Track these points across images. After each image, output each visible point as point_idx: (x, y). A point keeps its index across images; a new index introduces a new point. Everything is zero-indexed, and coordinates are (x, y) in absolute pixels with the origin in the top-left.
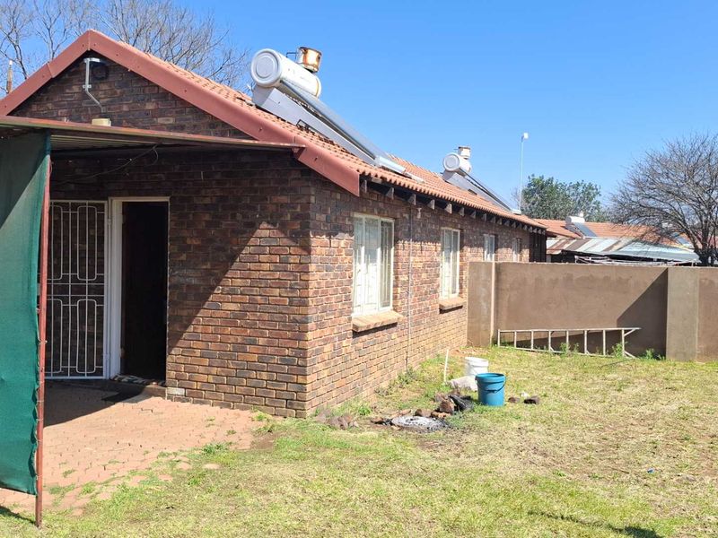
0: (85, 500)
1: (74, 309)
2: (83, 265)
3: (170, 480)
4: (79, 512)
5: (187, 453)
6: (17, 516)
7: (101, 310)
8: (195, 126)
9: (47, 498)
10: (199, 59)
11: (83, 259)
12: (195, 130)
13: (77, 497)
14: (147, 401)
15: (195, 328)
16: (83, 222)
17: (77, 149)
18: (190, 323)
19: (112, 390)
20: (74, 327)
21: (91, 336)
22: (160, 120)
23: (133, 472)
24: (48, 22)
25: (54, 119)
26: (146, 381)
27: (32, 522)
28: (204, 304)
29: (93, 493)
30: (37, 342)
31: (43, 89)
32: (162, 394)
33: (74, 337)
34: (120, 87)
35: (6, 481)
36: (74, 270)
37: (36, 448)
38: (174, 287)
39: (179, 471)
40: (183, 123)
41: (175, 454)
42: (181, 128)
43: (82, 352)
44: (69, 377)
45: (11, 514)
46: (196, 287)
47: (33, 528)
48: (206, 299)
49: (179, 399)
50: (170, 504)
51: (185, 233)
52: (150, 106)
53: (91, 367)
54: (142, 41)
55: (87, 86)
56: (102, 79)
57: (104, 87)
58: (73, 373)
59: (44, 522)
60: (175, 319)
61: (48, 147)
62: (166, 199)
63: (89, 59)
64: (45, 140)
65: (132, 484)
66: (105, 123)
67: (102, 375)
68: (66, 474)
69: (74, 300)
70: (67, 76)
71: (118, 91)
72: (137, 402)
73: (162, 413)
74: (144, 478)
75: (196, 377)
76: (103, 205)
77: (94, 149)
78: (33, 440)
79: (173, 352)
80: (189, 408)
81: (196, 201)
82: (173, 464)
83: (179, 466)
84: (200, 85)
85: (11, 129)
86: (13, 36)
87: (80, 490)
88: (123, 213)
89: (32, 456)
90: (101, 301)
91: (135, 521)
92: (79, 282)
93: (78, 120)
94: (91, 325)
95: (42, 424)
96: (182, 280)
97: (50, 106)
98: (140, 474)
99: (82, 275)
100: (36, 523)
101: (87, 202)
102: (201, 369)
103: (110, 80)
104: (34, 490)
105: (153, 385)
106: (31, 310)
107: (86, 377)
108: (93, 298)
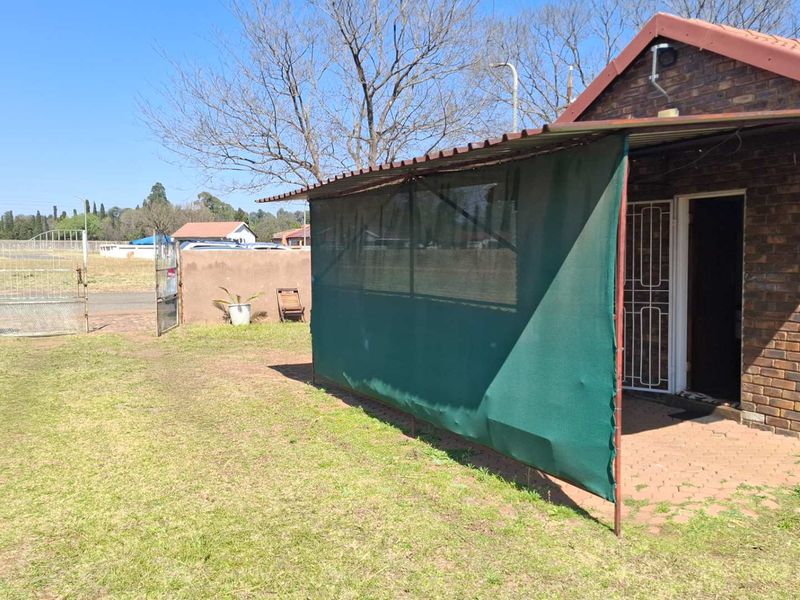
0: (660, 519)
1: (638, 316)
2: (646, 270)
3: (756, 517)
4: (656, 531)
5: (772, 491)
6: (596, 520)
7: (665, 319)
8: (780, 100)
9: (624, 510)
10: (776, 17)
11: (646, 264)
12: (781, 104)
13: (652, 514)
14: (718, 423)
15: (776, 344)
16: (647, 224)
17: (648, 146)
18: (770, 338)
19: (678, 407)
20: (637, 335)
21: (655, 346)
22: (736, 100)
23: (711, 500)
24: (605, 17)
25: (618, 118)
26: (716, 401)
27: (611, 530)
28: (789, 316)
29: (669, 513)
30: (614, 348)
31: (609, 88)
32: (737, 418)
33: (637, 347)
34: (689, 71)
35: (587, 484)
36: (637, 275)
37: (614, 455)
38: (751, 294)
39: (765, 508)
40: (764, 99)
41: (759, 489)
42: (763, 105)
43: (646, 363)
44: (633, 388)
45: (590, 518)
46: (780, 295)
47: (611, 536)
48: (793, 309)
49: (757, 426)
50: (757, 545)
51: (766, 231)
52: (724, 86)
53: (655, 380)
54: (707, 11)
55: (654, 76)
56: (669, 65)
57: (672, 73)
58: (637, 384)
59: (622, 532)
60: (751, 333)
61: (627, 147)
62: (742, 192)
63: (656, 47)
64: (623, 141)
65: (712, 512)
66: (672, 114)
67: (667, 389)
68: (639, 487)
69: (638, 307)
70: (632, 70)
71: (688, 75)
72: (707, 422)
73: (737, 439)
74: (724, 509)
75: (779, 402)
76: (668, 204)
77: (664, 143)
78: (612, 447)
79: (749, 371)
80: (769, 437)
81: (780, 190)
82: (757, 501)
83: (765, 503)
84: (787, 48)
85: (590, 135)
86: (572, 40)
87: (654, 507)
88: (690, 212)
89: (610, 462)
90: (665, 309)
91: (716, 554)
92: (643, 288)
93: (643, 115)
94: (655, 334)
95: (619, 432)
96: (760, 287)
97: (615, 105)
98: (719, 503)
99: (646, 281)
100: (615, 531)
101: (652, 202)
102: (786, 394)
103: (679, 64)
104: (612, 496)
105: (726, 406)
106: (609, 316)
107: (650, 390)
108: (656, 305)
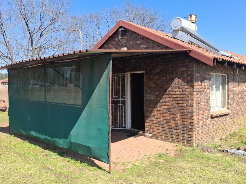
0: (123, 167)
1: (117, 107)
2: (119, 94)
3: (148, 164)
4: (121, 171)
5: (152, 156)
6: (104, 170)
7: (125, 108)
8: (153, 47)
9: (112, 166)
10: (153, 24)
11: (119, 92)
12: (153, 48)
13: (121, 166)
14: (139, 137)
15: (153, 114)
16: (119, 81)
17: (118, 58)
18: (152, 113)
19: (129, 133)
20: (117, 113)
21: (122, 116)
22: (142, 46)
23: (137, 160)
24: (107, 19)
25: (111, 49)
26: (138, 131)
27: (109, 173)
28: (156, 106)
29: (125, 165)
30: (109, 117)
31: (107, 40)
32: (144, 135)
33: (117, 116)
34: (129, 37)
35: (101, 159)
36: (117, 95)
37: (109, 150)
38: (147, 100)
39: (151, 161)
40: (149, 46)
41: (149, 155)
42: (148, 48)
43: (120, 121)
44: (116, 128)
45: (103, 169)
46: (154, 100)
47: (108, 174)
48: (157, 104)
49: (149, 137)
50: (149, 172)
51: (150, 83)
52: (139, 42)
53: (122, 126)
54: (135, 20)
55: (120, 38)
56: (124, 35)
57: (125, 37)
58: (117, 127)
59: (112, 173)
60: (147, 111)
61: (111, 58)
62: (144, 72)
63: (120, 29)
64: (110, 56)
65: (137, 164)
66: (125, 49)
67: (125, 128)
68: (117, 158)
69: (117, 104)
70: (114, 35)
71: (129, 38)
72: (136, 137)
73: (144, 141)
75: (154, 130)
76: (125, 75)
77: (123, 57)
78: (108, 147)
79: (147, 122)
80: (152, 140)
81: (153, 72)
82: (149, 159)
83: (151, 159)
84: (154, 33)
85: (101, 53)
86: (98, 25)
87: (121, 164)
88: (131, 77)
89: (108, 152)
90: (125, 105)
91: (138, 176)
92: (119, 99)
93: (117, 49)
94: (122, 112)
95: (111, 142)
96: (149, 98)
97: (109, 45)
98: (139, 161)
99: (119, 97)
100: (110, 173)
101: (120, 74)
102: (156, 128)
103: (127, 35)
104: (109, 163)
105: (141, 132)
106: (107, 108)
107: (121, 129)
108: (122, 104)
